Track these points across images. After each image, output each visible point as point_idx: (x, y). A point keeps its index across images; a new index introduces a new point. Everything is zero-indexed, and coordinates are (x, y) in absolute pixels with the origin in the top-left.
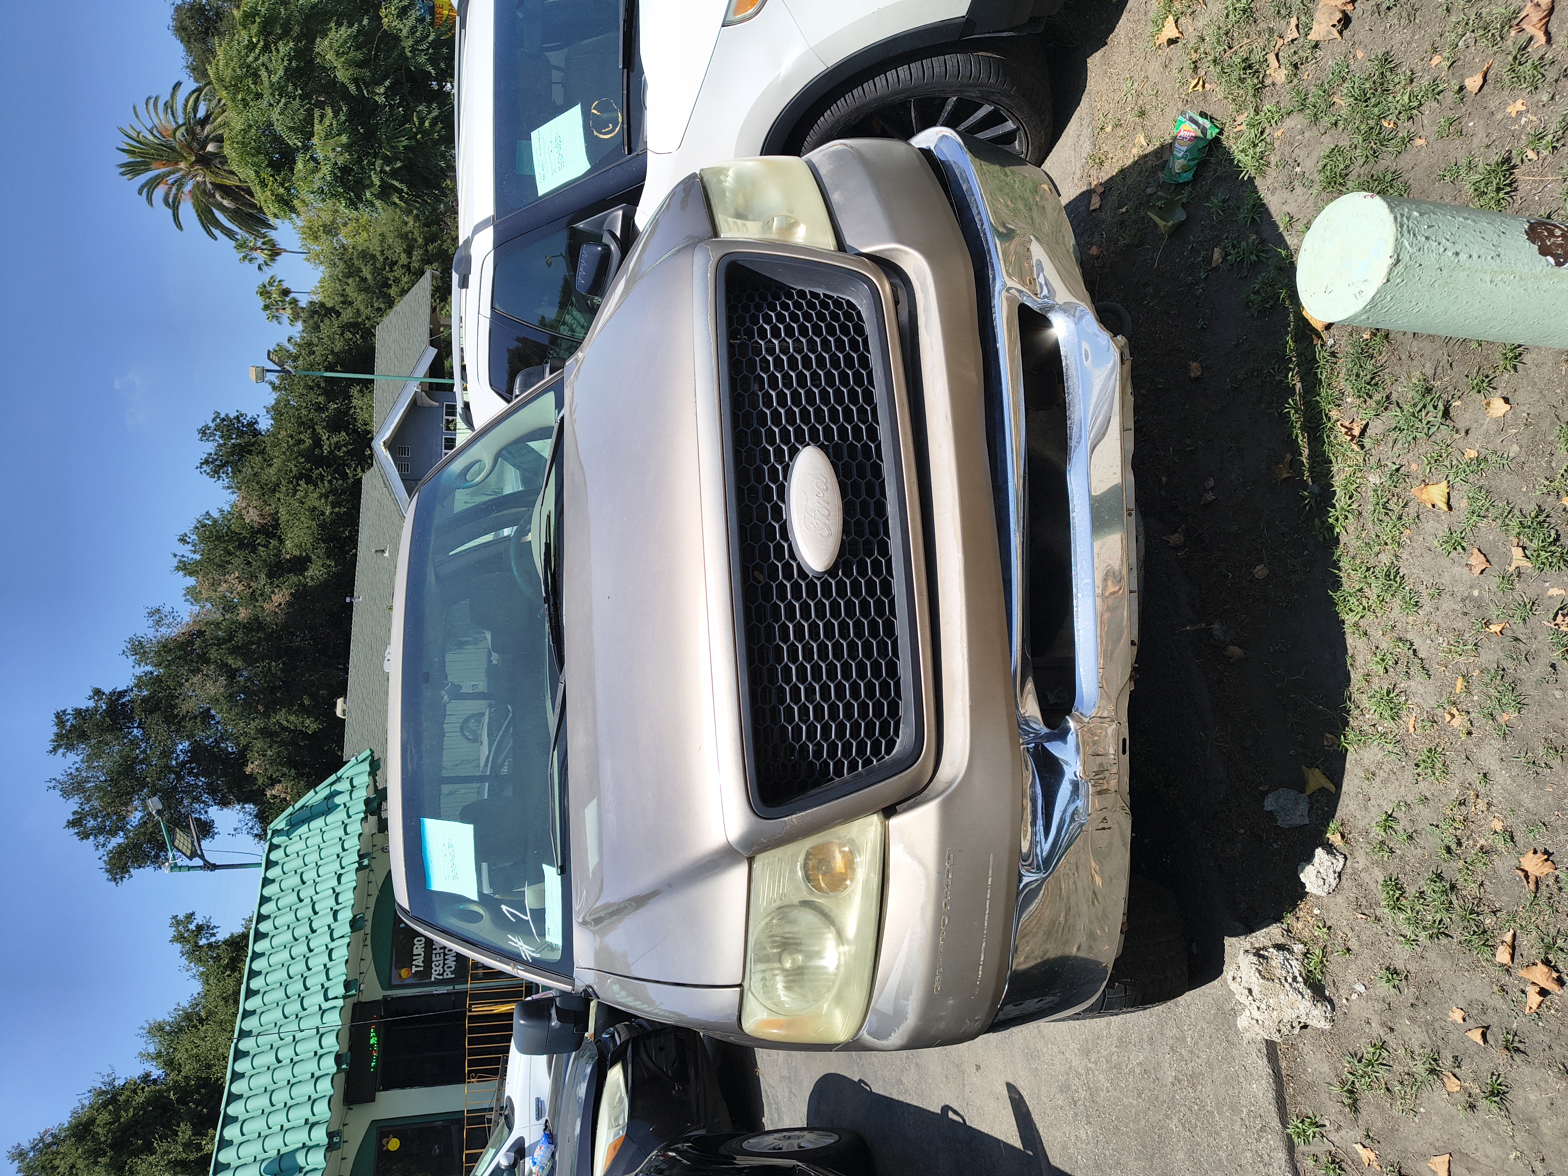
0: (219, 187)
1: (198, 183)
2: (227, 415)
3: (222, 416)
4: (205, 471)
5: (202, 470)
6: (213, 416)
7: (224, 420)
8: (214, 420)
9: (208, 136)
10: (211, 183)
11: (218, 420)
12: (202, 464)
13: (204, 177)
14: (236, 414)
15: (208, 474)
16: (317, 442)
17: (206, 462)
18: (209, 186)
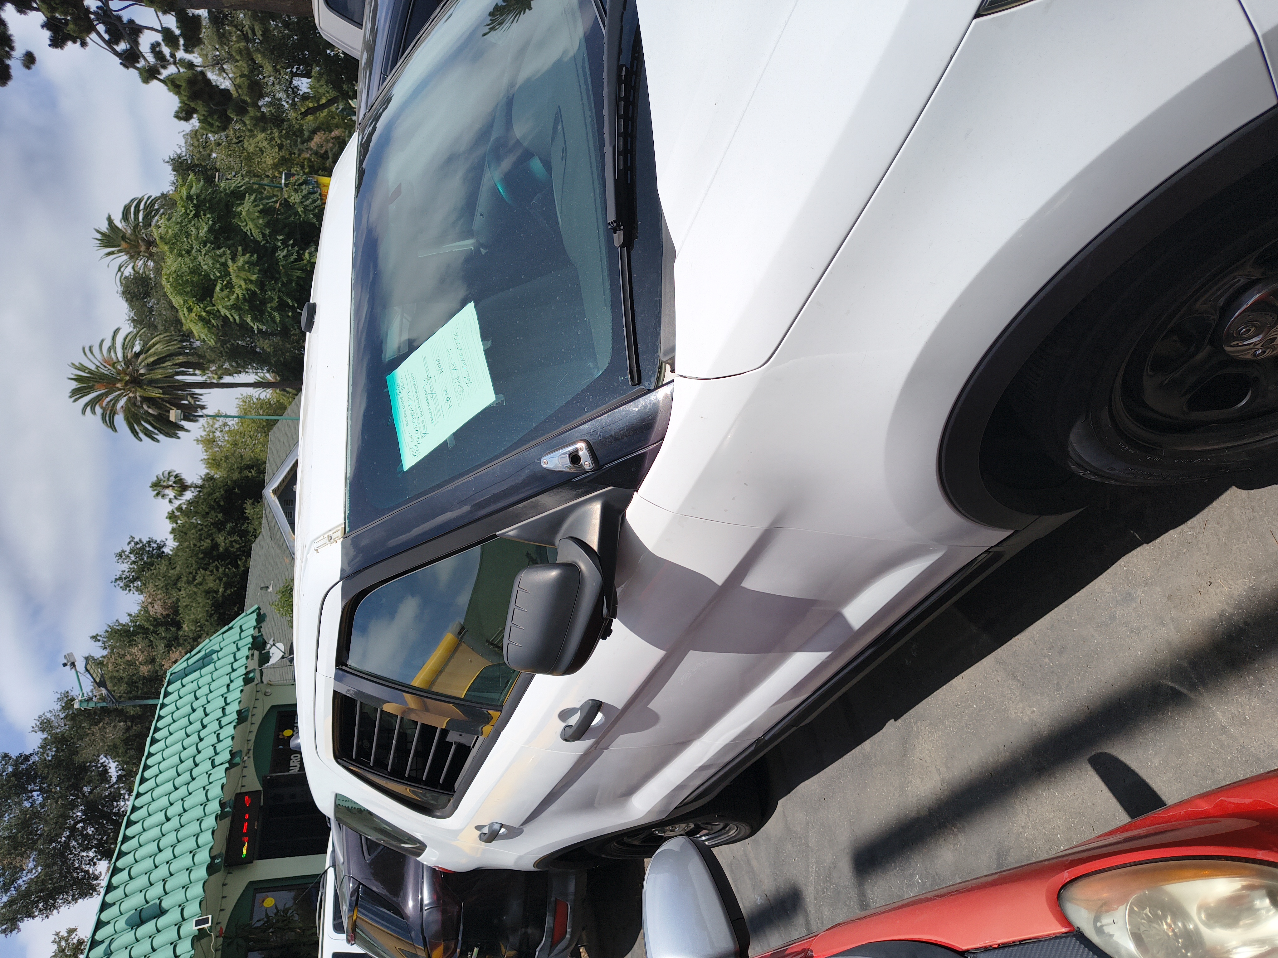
0: (146, 399)
1: (130, 397)
2: (140, 540)
3: (137, 540)
4: (119, 584)
5: (116, 584)
6: (129, 540)
7: (137, 543)
8: (129, 543)
9: (140, 364)
10: (140, 396)
11: (133, 543)
12: (116, 580)
13: (136, 393)
14: (148, 540)
15: (121, 587)
16: (215, 546)
17: (120, 579)
18: (139, 398)
